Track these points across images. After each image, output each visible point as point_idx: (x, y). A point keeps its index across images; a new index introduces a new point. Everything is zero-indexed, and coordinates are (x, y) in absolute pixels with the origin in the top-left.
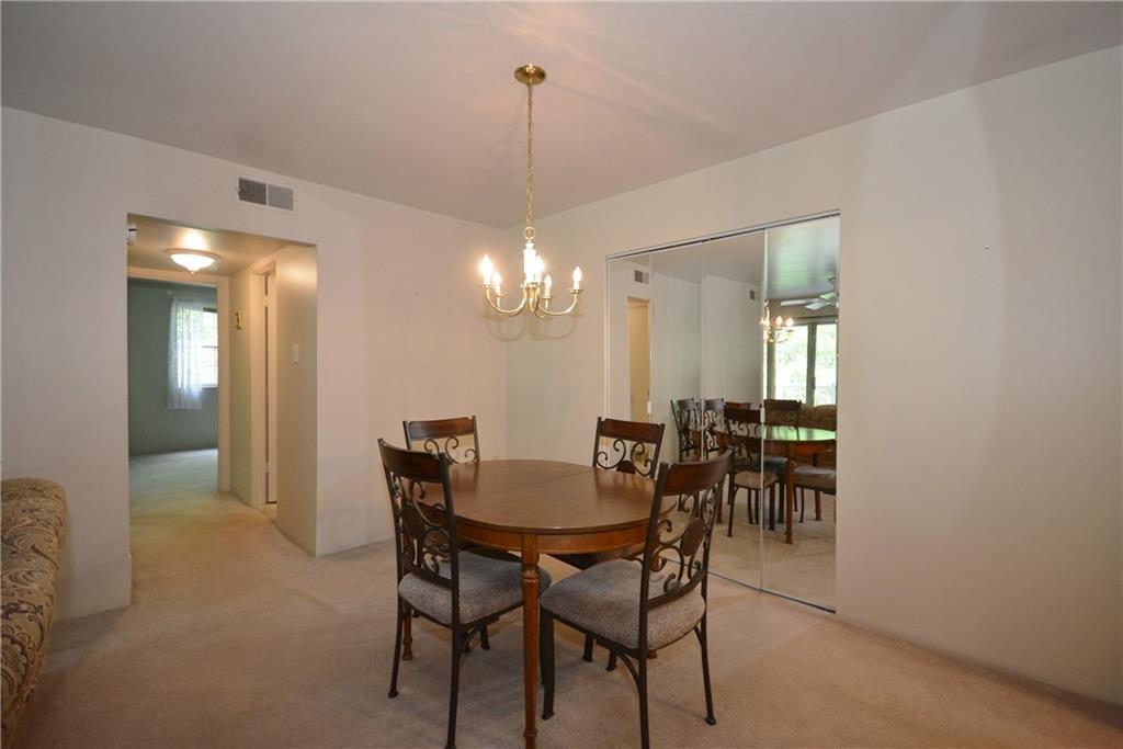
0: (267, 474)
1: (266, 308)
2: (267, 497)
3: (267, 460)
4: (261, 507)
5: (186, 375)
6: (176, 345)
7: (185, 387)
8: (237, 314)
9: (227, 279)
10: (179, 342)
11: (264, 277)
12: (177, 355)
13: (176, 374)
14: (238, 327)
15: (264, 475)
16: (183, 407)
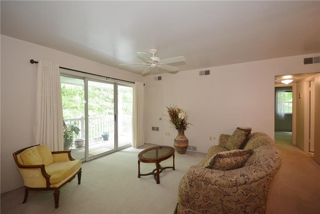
0: (310, 143)
1: (310, 91)
2: (309, 150)
3: (310, 138)
4: (307, 152)
5: (280, 110)
6: (277, 102)
7: (280, 113)
8: (299, 94)
9: (296, 84)
10: (278, 101)
11: (309, 82)
12: (278, 105)
13: (277, 110)
14: (300, 98)
15: (309, 143)
16: (279, 119)
